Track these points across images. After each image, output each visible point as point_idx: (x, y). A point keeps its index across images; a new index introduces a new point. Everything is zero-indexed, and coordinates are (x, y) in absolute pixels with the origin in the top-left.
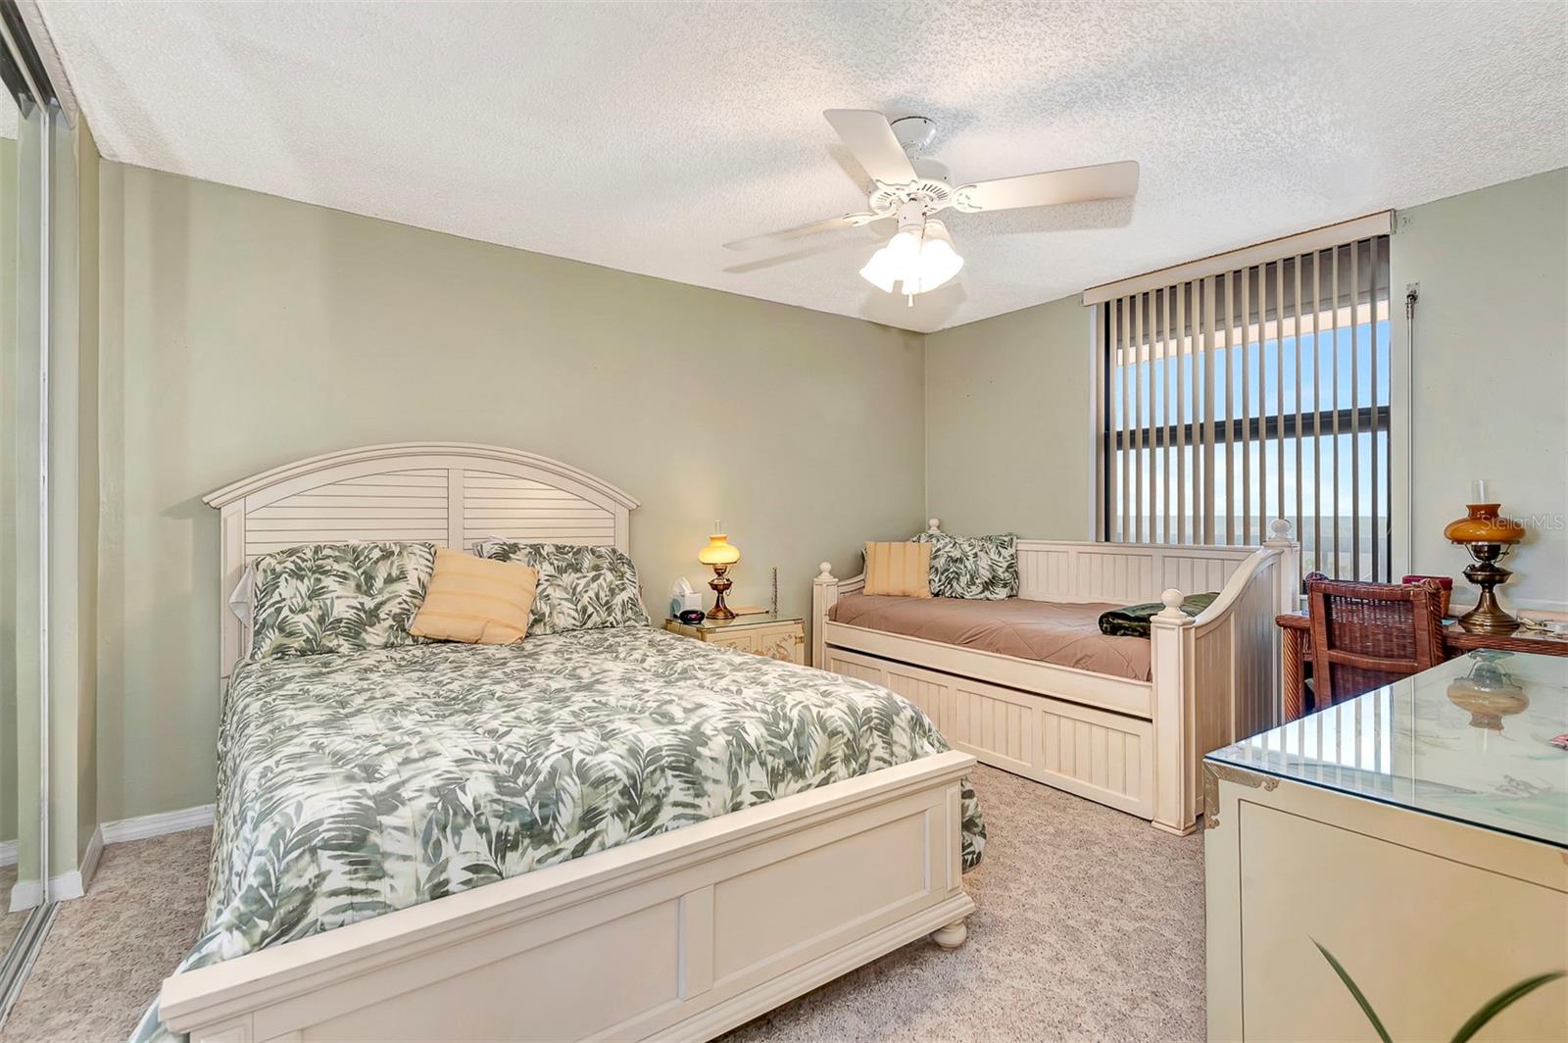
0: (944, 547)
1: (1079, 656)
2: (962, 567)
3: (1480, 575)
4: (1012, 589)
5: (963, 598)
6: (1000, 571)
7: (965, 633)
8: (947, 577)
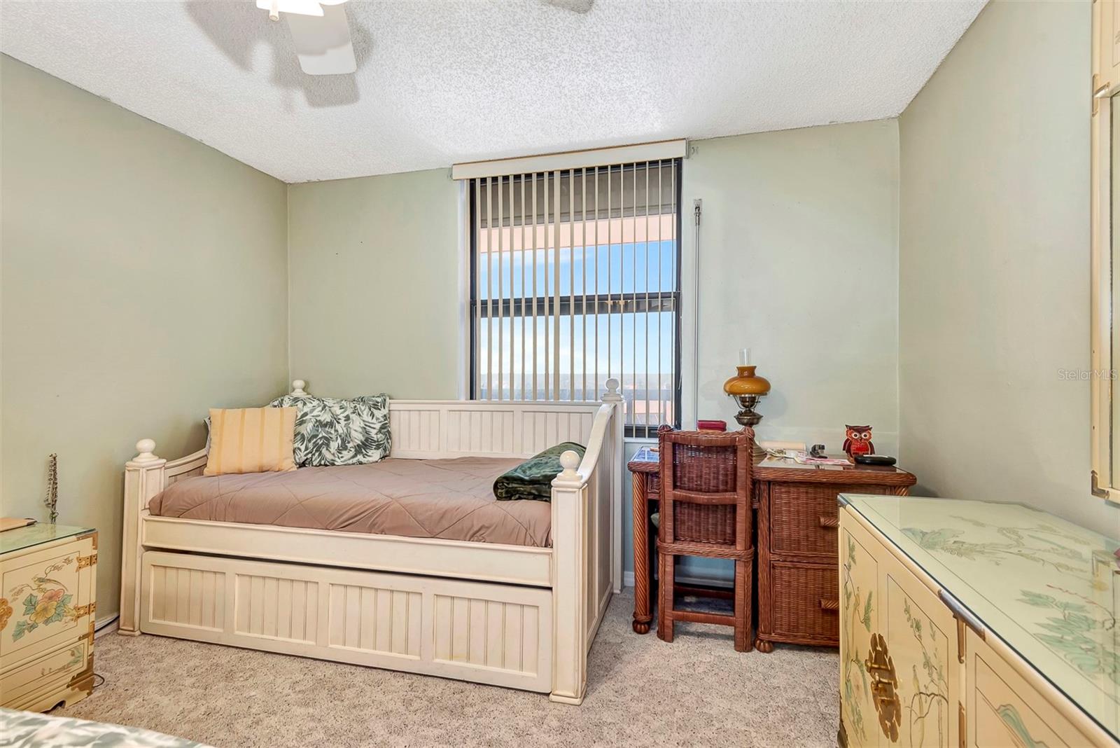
0: (312, 411)
1: (476, 529)
2: (333, 431)
3: (746, 419)
4: (385, 450)
5: (333, 464)
6: (373, 433)
7: (342, 515)
8: (315, 444)
